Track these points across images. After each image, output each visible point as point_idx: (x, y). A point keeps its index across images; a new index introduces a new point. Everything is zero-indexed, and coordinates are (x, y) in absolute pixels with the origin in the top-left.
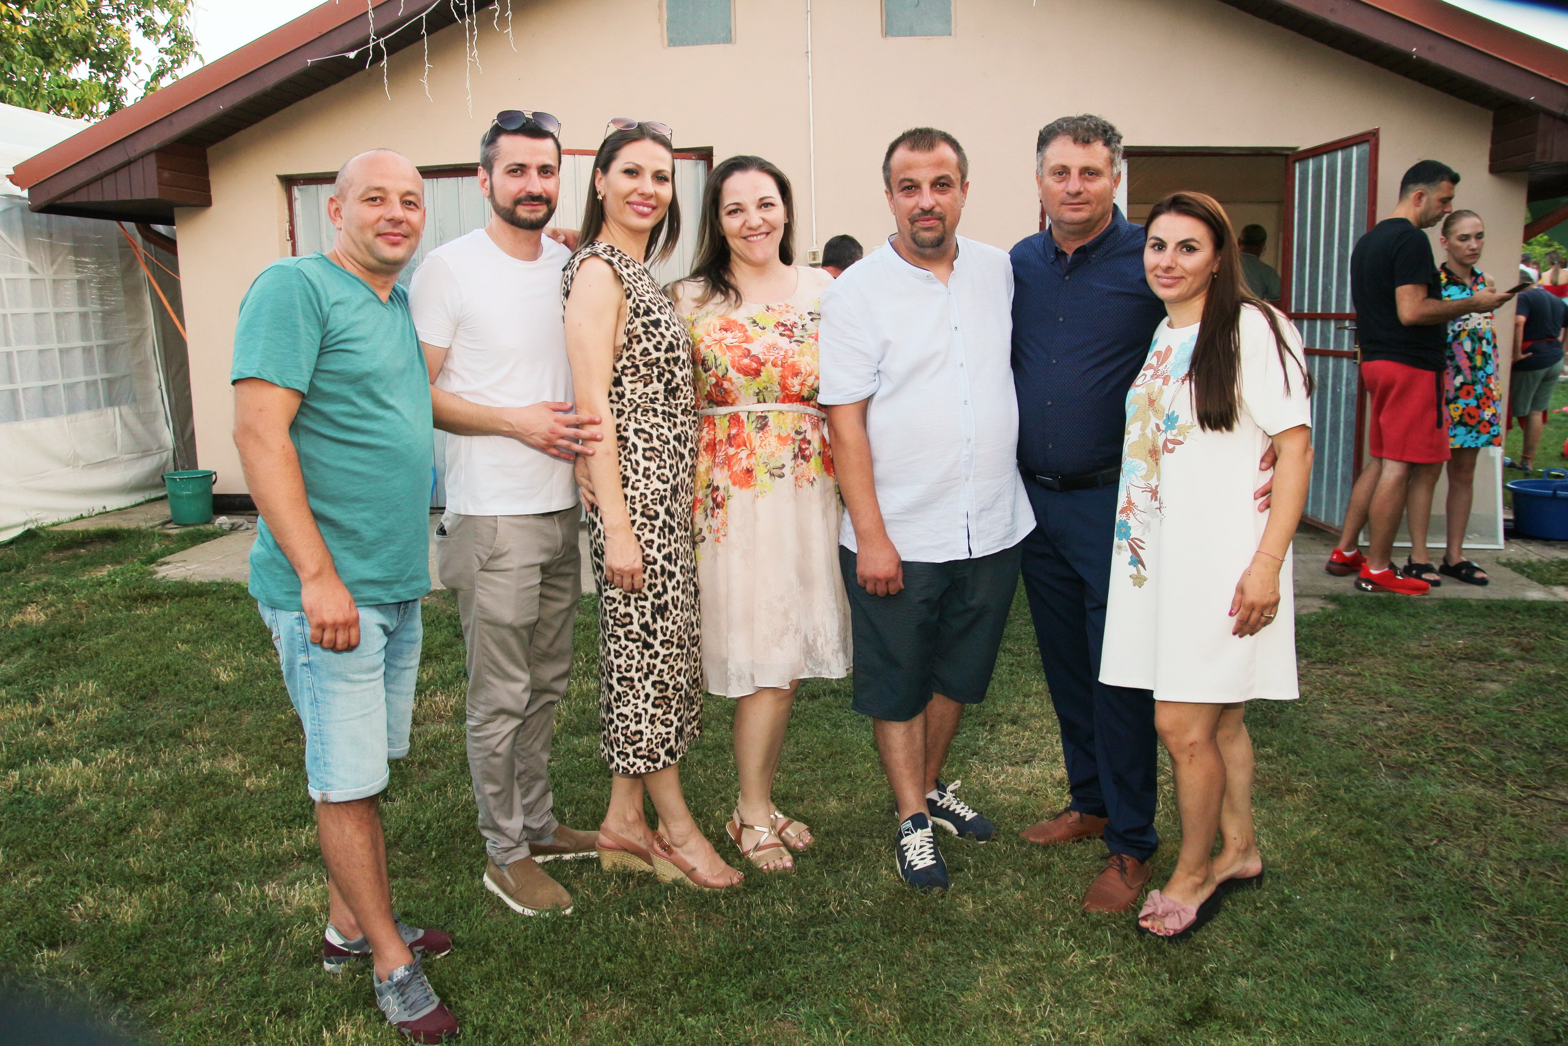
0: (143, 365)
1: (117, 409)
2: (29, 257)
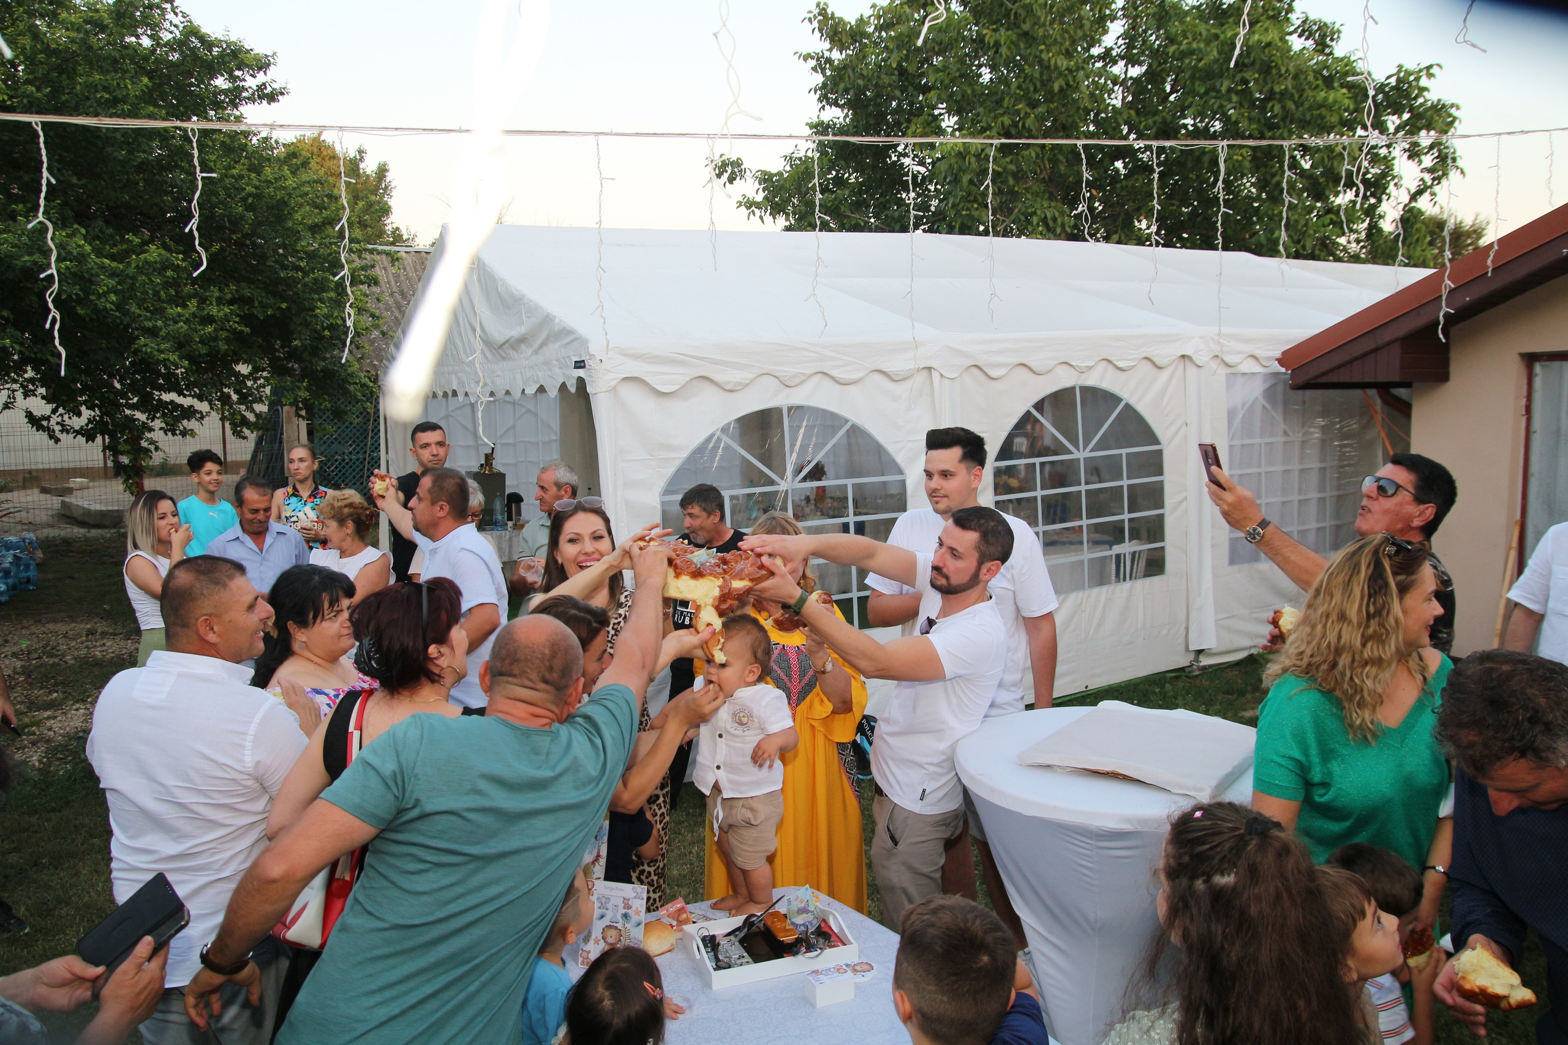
2: (1285, 423)
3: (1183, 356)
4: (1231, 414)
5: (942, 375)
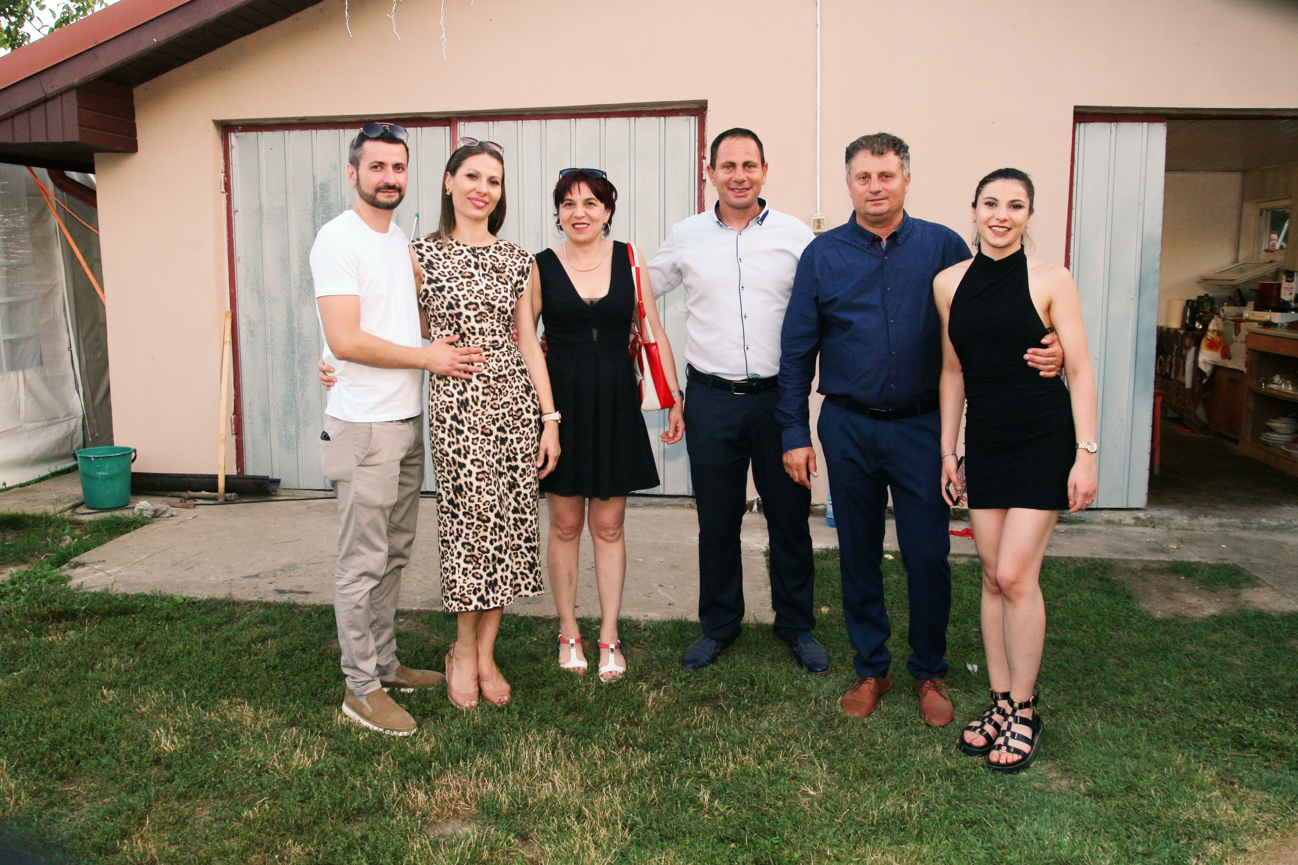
0: (52, 324)
1: (21, 373)
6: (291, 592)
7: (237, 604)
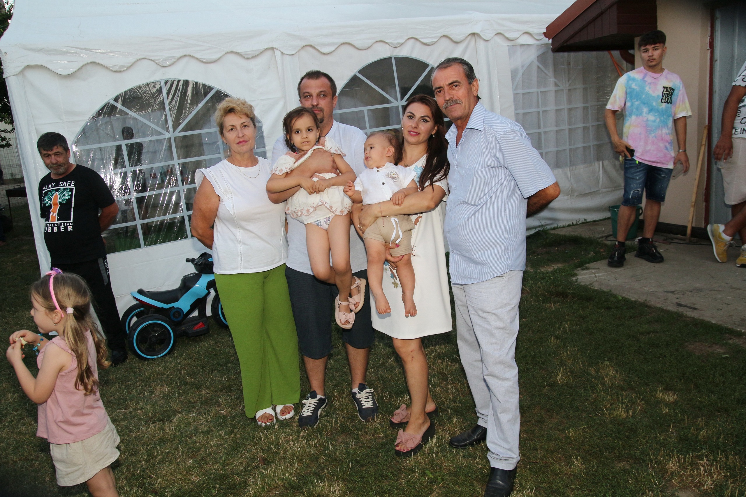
1: (601, 163)
2: (555, 77)
3: (474, 34)
4: (514, 73)
5: (282, 53)
6: (686, 306)
7: (649, 307)
